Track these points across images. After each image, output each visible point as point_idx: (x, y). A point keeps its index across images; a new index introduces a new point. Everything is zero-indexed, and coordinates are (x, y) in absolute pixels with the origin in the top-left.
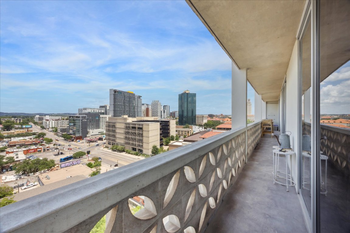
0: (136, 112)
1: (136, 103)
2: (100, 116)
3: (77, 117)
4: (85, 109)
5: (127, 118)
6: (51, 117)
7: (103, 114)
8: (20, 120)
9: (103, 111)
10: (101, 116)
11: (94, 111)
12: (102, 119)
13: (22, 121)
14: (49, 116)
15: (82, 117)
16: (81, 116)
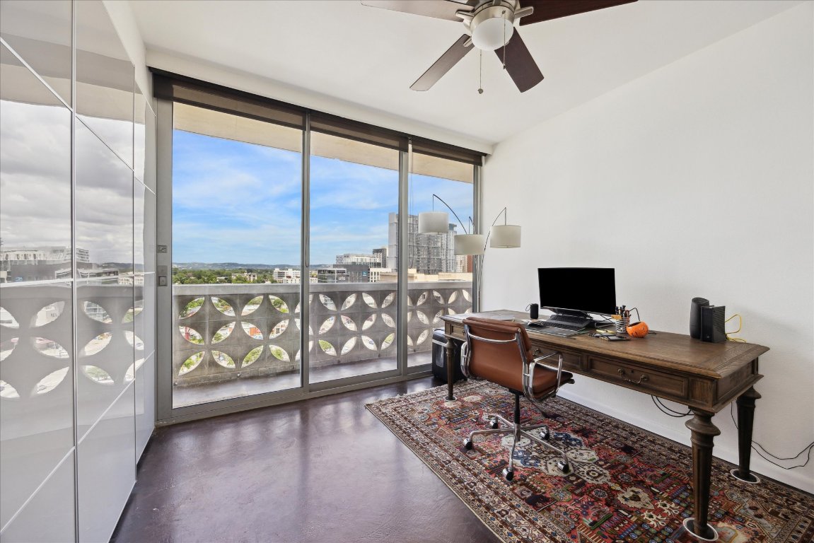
0: (444, 262)
1: (444, 242)
2: (369, 270)
3: (330, 272)
4: (347, 256)
5: (415, 275)
6: (295, 271)
7: (378, 265)
8: (254, 276)
9: (378, 261)
10: (373, 270)
11: (362, 259)
12: (373, 276)
13: (256, 278)
14: (293, 270)
15: (338, 272)
16: (336, 269)
